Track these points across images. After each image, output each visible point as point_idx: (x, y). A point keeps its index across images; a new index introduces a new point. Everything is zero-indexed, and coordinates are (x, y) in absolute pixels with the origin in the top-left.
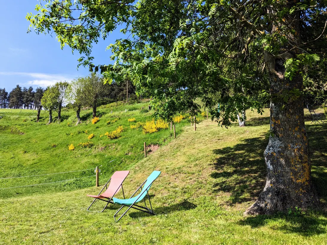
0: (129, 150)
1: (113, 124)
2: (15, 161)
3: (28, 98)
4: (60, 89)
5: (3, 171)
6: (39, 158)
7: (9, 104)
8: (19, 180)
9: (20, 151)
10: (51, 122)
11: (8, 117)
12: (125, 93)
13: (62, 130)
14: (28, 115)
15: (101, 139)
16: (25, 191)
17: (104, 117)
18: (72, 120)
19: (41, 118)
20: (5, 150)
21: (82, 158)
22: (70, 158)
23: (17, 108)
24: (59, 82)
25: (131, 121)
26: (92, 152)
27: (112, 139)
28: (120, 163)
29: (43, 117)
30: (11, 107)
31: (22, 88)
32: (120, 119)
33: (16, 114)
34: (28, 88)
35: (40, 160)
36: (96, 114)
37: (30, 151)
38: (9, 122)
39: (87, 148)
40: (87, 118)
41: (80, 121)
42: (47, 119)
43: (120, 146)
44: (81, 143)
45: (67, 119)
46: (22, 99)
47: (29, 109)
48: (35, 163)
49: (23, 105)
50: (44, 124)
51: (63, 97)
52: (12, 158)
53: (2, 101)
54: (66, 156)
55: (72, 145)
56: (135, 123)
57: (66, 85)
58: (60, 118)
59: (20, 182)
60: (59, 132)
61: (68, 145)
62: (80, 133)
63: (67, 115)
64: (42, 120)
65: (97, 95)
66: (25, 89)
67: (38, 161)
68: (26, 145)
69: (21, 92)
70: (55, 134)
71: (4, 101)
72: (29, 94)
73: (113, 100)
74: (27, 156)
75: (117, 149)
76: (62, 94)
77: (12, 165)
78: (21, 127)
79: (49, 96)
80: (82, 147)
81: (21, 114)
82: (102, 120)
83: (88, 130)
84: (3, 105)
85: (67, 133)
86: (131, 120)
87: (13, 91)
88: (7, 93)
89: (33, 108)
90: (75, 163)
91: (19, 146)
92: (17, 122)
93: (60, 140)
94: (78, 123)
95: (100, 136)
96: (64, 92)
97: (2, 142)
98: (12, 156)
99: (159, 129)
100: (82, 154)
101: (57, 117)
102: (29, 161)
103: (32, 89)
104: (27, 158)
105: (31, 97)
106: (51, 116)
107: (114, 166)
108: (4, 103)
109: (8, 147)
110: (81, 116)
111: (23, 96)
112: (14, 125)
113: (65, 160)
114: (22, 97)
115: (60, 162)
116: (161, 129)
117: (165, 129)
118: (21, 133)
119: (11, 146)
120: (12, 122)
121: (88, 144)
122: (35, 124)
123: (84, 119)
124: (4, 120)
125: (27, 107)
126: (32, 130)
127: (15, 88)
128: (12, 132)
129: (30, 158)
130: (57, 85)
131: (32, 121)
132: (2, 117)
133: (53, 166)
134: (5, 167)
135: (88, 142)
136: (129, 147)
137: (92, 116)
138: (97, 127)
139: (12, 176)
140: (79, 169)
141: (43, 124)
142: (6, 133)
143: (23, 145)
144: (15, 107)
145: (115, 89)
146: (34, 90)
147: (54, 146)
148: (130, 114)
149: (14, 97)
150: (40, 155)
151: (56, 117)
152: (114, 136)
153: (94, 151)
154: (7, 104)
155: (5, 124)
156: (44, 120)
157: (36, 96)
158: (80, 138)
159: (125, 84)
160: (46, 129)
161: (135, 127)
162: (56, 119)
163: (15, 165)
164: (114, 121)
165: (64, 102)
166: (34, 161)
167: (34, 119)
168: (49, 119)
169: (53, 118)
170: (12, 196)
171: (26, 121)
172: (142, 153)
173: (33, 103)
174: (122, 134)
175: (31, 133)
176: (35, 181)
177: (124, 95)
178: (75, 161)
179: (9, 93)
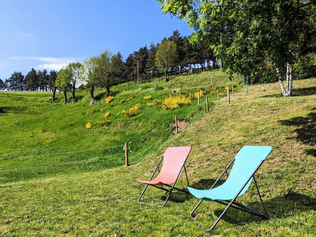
0: (152, 127)
1: (129, 102)
2: (34, 140)
3: (43, 80)
4: (73, 70)
5: (24, 150)
6: (58, 136)
7: (25, 87)
8: (39, 158)
9: (38, 131)
10: (66, 103)
11: (26, 98)
12: (135, 73)
13: (78, 110)
14: (44, 96)
15: (119, 117)
16: (47, 170)
17: (117, 96)
18: (86, 100)
19: (56, 99)
20: (24, 129)
21: (101, 136)
22: (88, 136)
23: (33, 91)
24: (72, 62)
25: (147, 99)
26: (111, 130)
27: (130, 116)
28: (145, 141)
29: (58, 98)
30: (27, 90)
31: (37, 72)
32: (134, 97)
33: (33, 96)
34: (42, 71)
35: (59, 139)
36: (109, 93)
37: (48, 130)
38: (27, 103)
39: (105, 127)
40: (101, 98)
41: (94, 101)
42: (62, 99)
43: (141, 123)
44: (98, 122)
45: (81, 99)
46: (37, 82)
47: (44, 91)
48: (54, 142)
49: (39, 88)
50: (60, 105)
51: (76, 78)
52: (32, 137)
53: (19, 84)
54: (84, 135)
55: (88, 123)
56: (151, 100)
57: (79, 65)
58: (74, 98)
59: (41, 160)
60: (75, 111)
61: (84, 124)
62: (95, 112)
63: (81, 96)
64: (57, 100)
65: (110, 74)
66: (40, 72)
67: (56, 140)
68: (44, 124)
69: (36, 75)
70: (70, 114)
71: (21, 84)
72: (44, 77)
73: (123, 80)
74: (46, 135)
75: (138, 126)
76: (75, 75)
77: (32, 144)
78: (38, 107)
79: (63, 77)
80: (99, 126)
81: (38, 96)
82: (116, 99)
83: (103, 109)
84: (20, 88)
85: (83, 112)
86: (147, 97)
87: (29, 74)
88: (23, 76)
89: (48, 90)
90: (94, 141)
91: (37, 125)
92: (34, 103)
93: (77, 120)
94: (92, 102)
95: (117, 114)
96: (77, 73)
97: (21, 122)
98: (31, 135)
99: (181, 105)
100: (100, 132)
101: (72, 98)
102: (48, 139)
103: (46, 72)
104: (46, 137)
105: (45, 80)
106: (66, 96)
107: (138, 143)
108: (21, 86)
109: (27, 126)
110: (94, 96)
111: (38, 78)
112: (32, 106)
113: (83, 138)
114: (37, 80)
115: (79, 140)
116: (183, 104)
117: (188, 104)
118: (39, 114)
119: (30, 126)
120: (29, 103)
121: (105, 122)
122: (51, 104)
123: (98, 98)
124: (22, 102)
125: (42, 90)
126: (49, 110)
127: (31, 71)
128: (30, 113)
129: (48, 137)
130: (70, 65)
131: (48, 101)
132: (20, 99)
133: (72, 145)
134: (25, 145)
135: (106, 120)
136: (151, 124)
137: (106, 96)
138: (112, 106)
139: (32, 154)
140: (100, 147)
141: (58, 104)
142: (24, 113)
143: (42, 124)
144: (31, 90)
145: (125, 69)
146: (48, 73)
147: (71, 125)
148: (144, 92)
149: (30, 80)
150: (59, 133)
151: (70, 98)
152: (132, 114)
153: (113, 129)
154: (24, 87)
155: (23, 105)
156: (59, 101)
157: (50, 79)
158: (96, 117)
159: (136, 64)
160: (62, 109)
161: (152, 104)
162: (70, 100)
163: (35, 143)
164: (129, 100)
165: (77, 83)
166: (53, 139)
167: (50, 100)
168: (64, 100)
169: (68, 98)
170: (33, 177)
171: (42, 102)
172: (167, 129)
173: (48, 86)
174: (140, 111)
175: (48, 113)
176: (57, 160)
177: (135, 76)
178: (95, 139)
179: (25, 76)
